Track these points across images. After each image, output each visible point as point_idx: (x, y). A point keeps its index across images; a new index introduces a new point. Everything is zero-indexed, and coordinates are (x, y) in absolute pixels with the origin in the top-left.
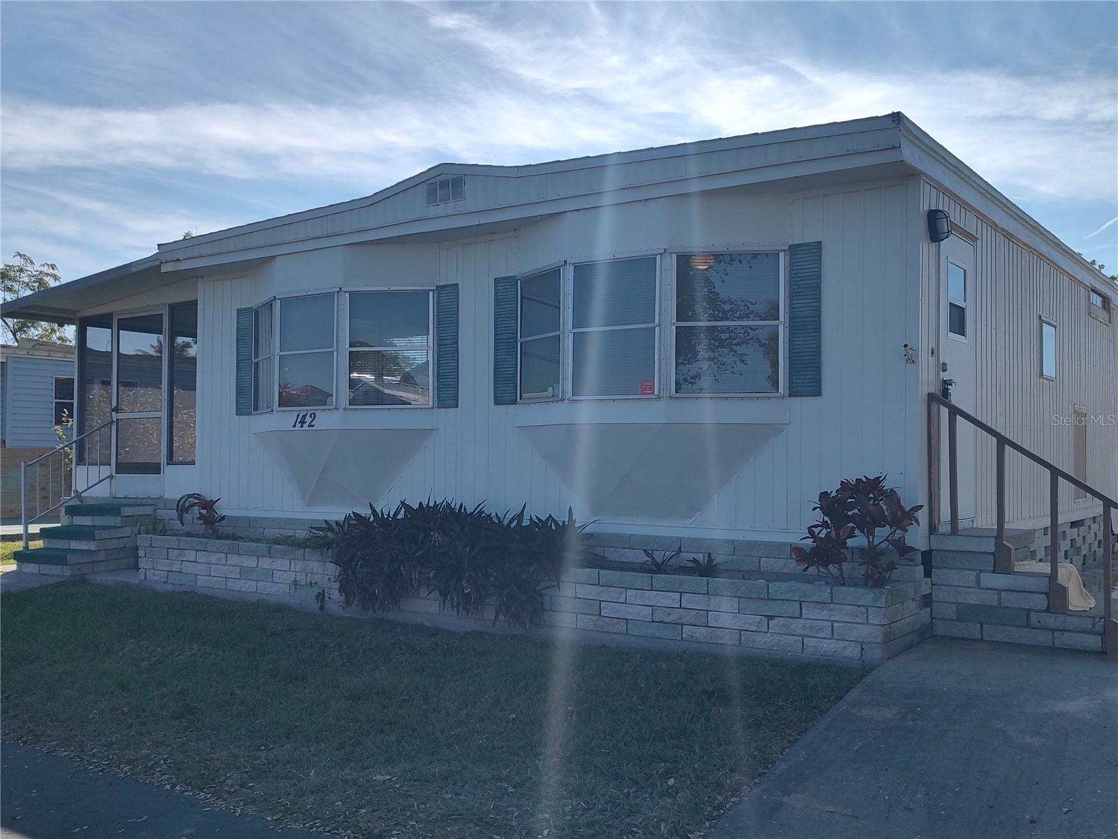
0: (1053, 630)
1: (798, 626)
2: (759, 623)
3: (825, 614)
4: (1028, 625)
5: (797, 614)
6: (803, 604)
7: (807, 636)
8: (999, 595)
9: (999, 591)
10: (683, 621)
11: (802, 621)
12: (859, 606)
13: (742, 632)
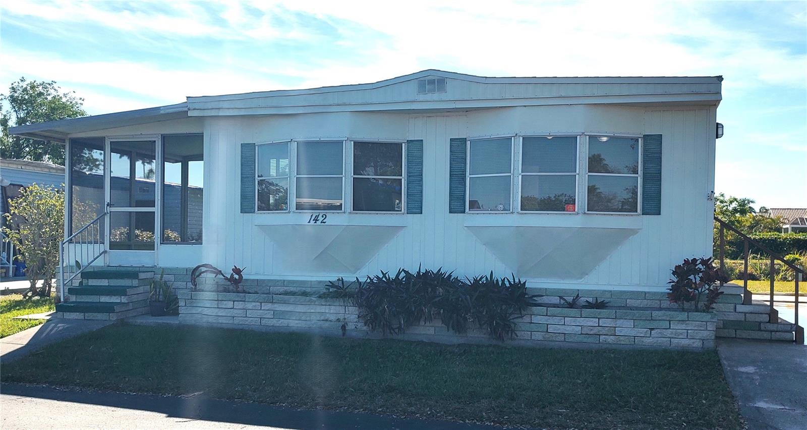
0: (771, 331)
1: (668, 333)
2: (646, 332)
3: (684, 326)
4: (760, 330)
5: (668, 327)
6: (671, 322)
7: (673, 338)
8: (745, 315)
9: (745, 313)
10: (601, 333)
11: (671, 330)
12: (702, 322)
13: (636, 338)
